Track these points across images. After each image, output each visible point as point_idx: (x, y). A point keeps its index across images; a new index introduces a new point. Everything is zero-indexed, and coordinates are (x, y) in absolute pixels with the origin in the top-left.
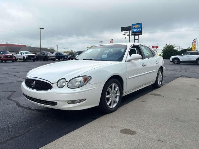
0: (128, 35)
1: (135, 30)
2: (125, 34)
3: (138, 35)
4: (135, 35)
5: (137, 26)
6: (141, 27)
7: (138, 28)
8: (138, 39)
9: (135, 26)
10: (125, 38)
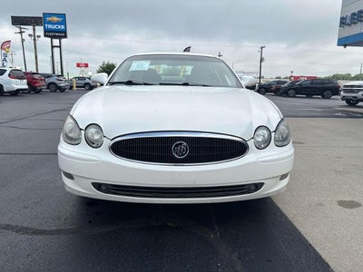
0: (30, 35)
1: (50, 26)
2: (21, 33)
3: (60, 38)
4: (52, 37)
5: (55, 19)
6: (64, 23)
7: (58, 23)
8: (60, 47)
9: (50, 19)
10: (23, 40)
